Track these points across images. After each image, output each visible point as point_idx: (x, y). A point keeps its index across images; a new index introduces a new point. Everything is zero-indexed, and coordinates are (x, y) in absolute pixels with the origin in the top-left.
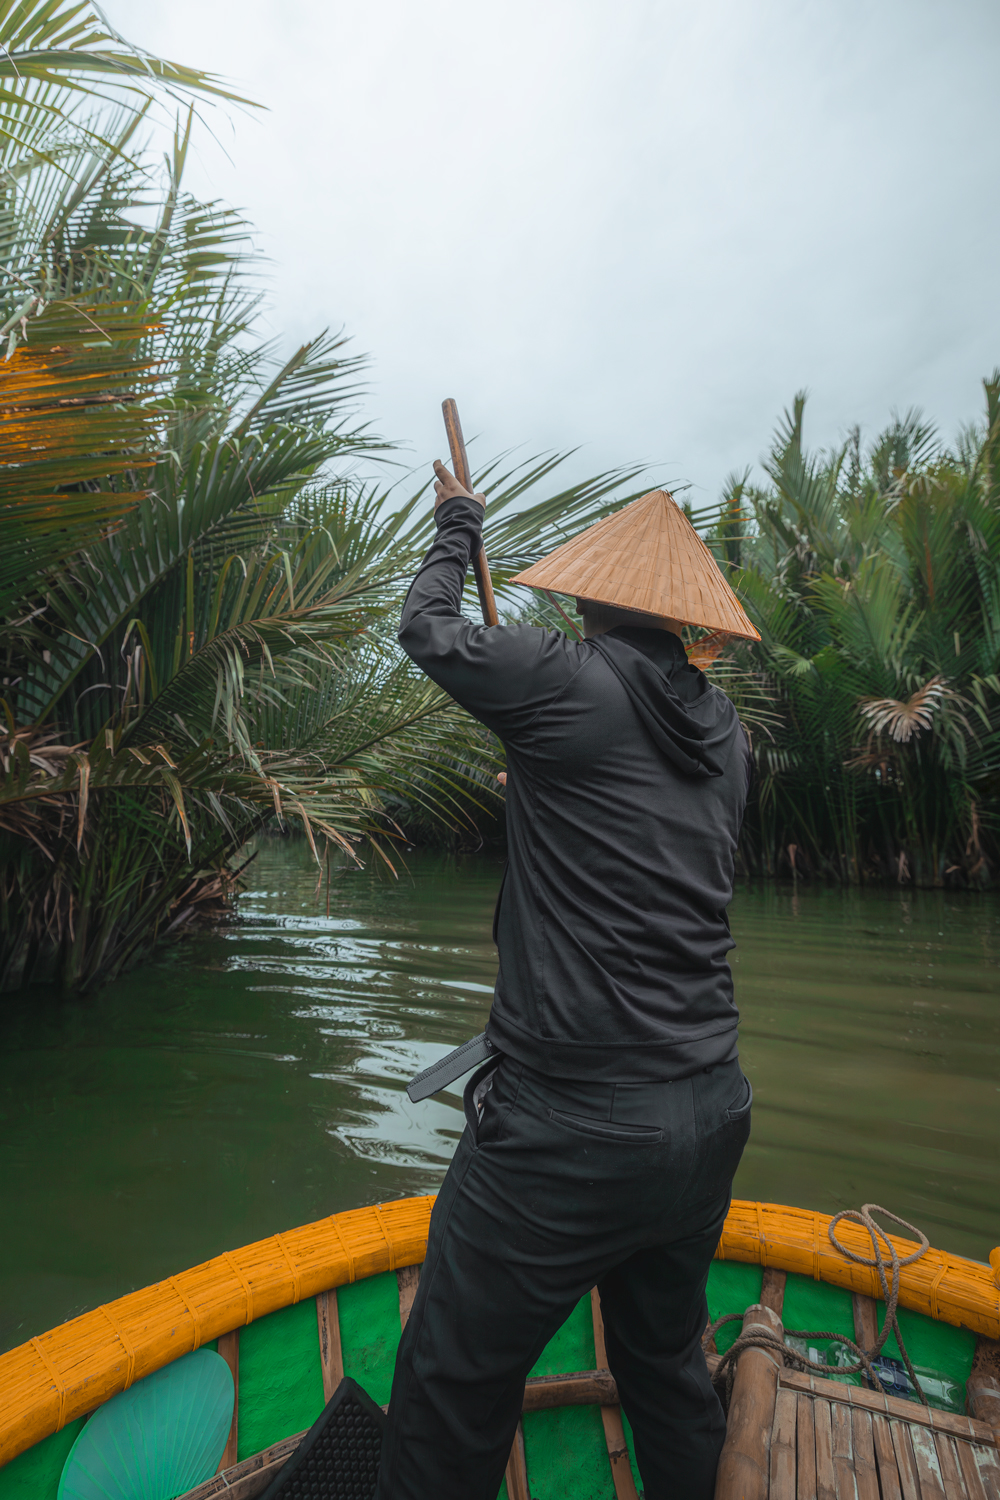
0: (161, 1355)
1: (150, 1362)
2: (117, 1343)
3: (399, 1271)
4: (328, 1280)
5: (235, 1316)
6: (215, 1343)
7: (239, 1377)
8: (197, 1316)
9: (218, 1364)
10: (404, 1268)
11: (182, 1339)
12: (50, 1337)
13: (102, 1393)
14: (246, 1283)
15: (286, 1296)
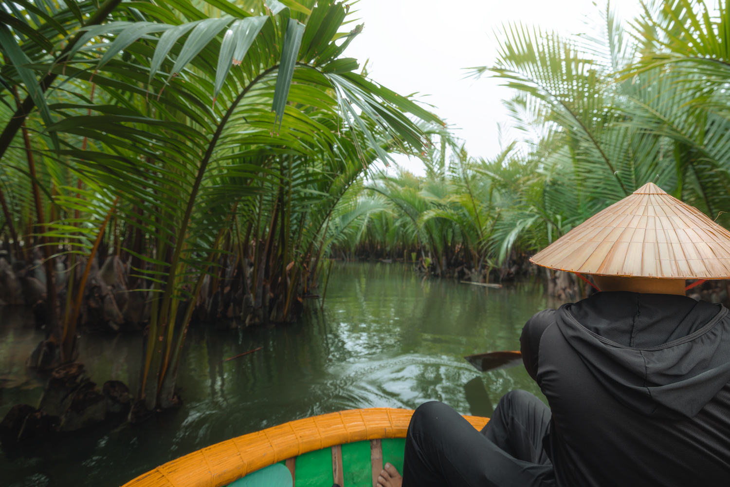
0: (259, 464)
1: (254, 467)
2: (239, 456)
3: (371, 441)
4: (337, 441)
5: (294, 451)
6: (284, 462)
7: (294, 478)
8: (276, 449)
9: (285, 470)
10: (374, 440)
11: (268, 459)
12: (210, 449)
13: (232, 477)
14: (298, 437)
15: (317, 446)
